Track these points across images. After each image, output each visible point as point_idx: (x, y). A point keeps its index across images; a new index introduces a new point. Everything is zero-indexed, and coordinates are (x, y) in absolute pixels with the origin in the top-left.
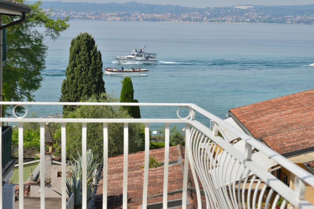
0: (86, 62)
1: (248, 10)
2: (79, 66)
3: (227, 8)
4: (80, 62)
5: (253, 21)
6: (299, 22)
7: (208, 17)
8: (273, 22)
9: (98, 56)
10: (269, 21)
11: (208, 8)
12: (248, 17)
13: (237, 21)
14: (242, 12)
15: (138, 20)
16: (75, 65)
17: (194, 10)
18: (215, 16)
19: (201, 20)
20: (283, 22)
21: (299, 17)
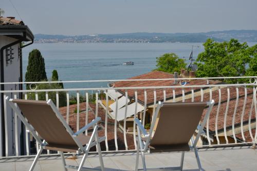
0: (37, 63)
1: (95, 37)
2: (34, 65)
3: (85, 36)
4: (34, 63)
5: (98, 42)
6: (120, 42)
7: (77, 40)
8: (107, 42)
9: (42, 60)
10: (106, 42)
11: (76, 36)
12: (95, 40)
13: (90, 42)
14: (92, 38)
15: (42, 42)
16: (32, 65)
17: (69, 37)
18: (80, 40)
19: (73, 42)
20: (112, 42)
21: (120, 40)
